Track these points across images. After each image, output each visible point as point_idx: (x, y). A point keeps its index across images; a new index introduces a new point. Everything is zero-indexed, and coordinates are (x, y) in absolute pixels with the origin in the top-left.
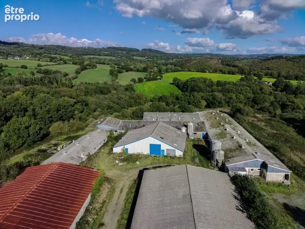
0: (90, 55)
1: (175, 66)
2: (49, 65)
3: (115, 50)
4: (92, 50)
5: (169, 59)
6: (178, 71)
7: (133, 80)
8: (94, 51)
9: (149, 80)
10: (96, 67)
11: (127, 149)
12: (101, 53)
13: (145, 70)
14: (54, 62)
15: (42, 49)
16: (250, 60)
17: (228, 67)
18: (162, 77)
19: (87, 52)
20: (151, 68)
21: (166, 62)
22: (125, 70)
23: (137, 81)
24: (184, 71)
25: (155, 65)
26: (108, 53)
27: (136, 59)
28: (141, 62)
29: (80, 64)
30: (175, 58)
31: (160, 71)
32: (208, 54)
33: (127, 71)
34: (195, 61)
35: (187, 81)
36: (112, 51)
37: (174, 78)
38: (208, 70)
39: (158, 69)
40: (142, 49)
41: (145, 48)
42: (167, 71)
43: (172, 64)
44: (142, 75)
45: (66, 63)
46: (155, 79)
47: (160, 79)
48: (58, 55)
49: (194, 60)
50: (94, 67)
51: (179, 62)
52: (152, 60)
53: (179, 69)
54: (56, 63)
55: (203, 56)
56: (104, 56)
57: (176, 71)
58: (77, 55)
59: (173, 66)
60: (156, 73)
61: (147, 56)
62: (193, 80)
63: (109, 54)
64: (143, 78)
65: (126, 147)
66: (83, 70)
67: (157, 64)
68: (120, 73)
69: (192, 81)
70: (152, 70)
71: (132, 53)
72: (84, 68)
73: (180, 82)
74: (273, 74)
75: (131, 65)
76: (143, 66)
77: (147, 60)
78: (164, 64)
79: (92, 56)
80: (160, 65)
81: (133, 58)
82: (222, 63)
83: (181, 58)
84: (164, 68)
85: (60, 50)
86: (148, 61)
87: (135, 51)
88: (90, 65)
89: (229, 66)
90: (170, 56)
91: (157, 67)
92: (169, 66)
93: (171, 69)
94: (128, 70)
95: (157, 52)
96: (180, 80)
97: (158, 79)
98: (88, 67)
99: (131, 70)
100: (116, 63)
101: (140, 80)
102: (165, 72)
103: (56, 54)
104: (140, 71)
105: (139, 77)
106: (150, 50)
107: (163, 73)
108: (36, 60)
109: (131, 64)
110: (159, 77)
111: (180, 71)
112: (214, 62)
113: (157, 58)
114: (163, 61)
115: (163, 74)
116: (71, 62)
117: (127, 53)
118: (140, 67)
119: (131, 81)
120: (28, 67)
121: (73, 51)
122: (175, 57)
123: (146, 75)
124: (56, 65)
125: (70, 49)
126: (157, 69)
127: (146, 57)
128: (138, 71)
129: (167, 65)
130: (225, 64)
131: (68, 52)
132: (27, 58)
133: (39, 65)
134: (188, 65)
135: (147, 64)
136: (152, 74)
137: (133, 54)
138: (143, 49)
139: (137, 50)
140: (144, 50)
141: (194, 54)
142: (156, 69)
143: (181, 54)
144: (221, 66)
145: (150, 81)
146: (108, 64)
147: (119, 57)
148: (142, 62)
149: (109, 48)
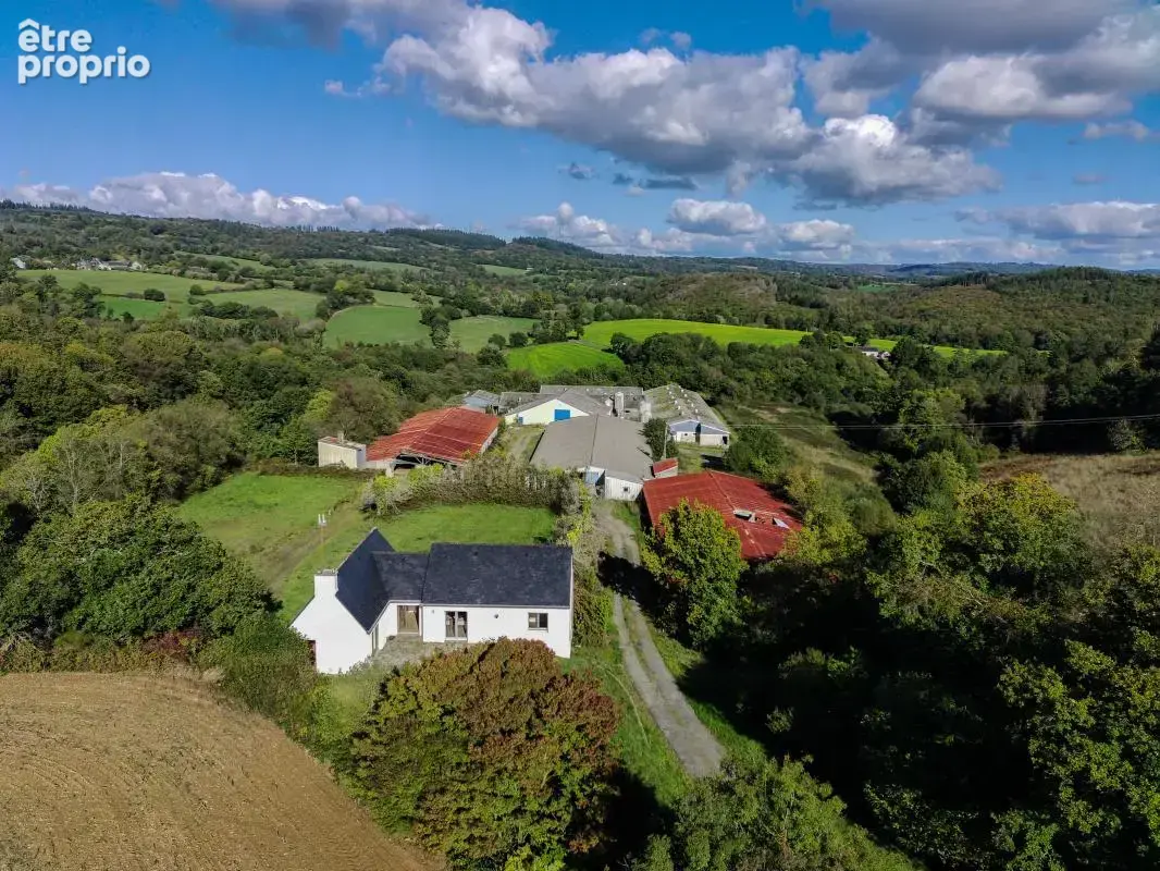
0: (334, 256)
1: (628, 300)
2: (222, 291)
3: (418, 240)
4: (337, 240)
5: (610, 278)
6: (631, 315)
7: (497, 340)
8: (344, 241)
9: (543, 340)
10: (374, 301)
11: (521, 419)
12: (371, 249)
13: (528, 311)
14: (236, 282)
15: (160, 232)
16: (887, 286)
17: (794, 308)
18: (581, 332)
19: (322, 245)
20: (549, 307)
21: (600, 288)
22: (465, 312)
23: (508, 343)
24: (650, 317)
25: (561, 296)
26: (394, 249)
27: (494, 275)
28: (511, 283)
29: (321, 291)
30: (628, 274)
31: (576, 315)
32: (751, 261)
33: (473, 314)
34: (692, 287)
35: (648, 342)
36: (408, 243)
37: (615, 335)
38: (725, 316)
39: (570, 308)
40: (515, 240)
41: (525, 235)
42: (598, 316)
43: (616, 294)
44: (523, 326)
45: (273, 286)
46: (562, 338)
47: (577, 338)
48: (223, 254)
49: (694, 281)
50: (367, 298)
51: (642, 288)
52: (551, 280)
53: (638, 310)
54: (243, 286)
55: (732, 267)
56: (381, 260)
57: (628, 318)
58: (285, 255)
59: (620, 300)
60: (563, 320)
61: (531, 264)
62: (662, 339)
63: (396, 254)
64: (525, 333)
65: (520, 415)
66: (336, 308)
67: (566, 291)
68: (453, 319)
69: (660, 340)
70: (553, 312)
71: (478, 252)
72: (339, 303)
73: (631, 345)
74: (916, 330)
75: (482, 295)
76: (523, 300)
77: (532, 277)
78: (592, 293)
79: (340, 262)
80: (576, 294)
81: (482, 269)
82: (780, 297)
83: (651, 274)
84: (591, 306)
85: (225, 237)
86: (535, 281)
87: (489, 247)
88: (354, 295)
89: (800, 303)
90: (612, 266)
91: (566, 302)
92: (608, 300)
93: (610, 311)
94: (477, 310)
95: (568, 249)
96: (630, 340)
97: (570, 338)
98: (351, 299)
99: (485, 311)
100: (431, 288)
101: (518, 341)
102: (593, 318)
103: (214, 251)
104: (514, 316)
105: (515, 332)
106: (544, 244)
107: (586, 320)
108: (171, 274)
109: (481, 291)
110: (573, 333)
111: (639, 317)
112: (753, 292)
113: (566, 271)
114: (589, 284)
115: (584, 324)
116: (291, 284)
117: (459, 253)
118: (513, 301)
119: (490, 341)
120: (166, 297)
121: (270, 243)
122: (631, 271)
123: (534, 327)
124: (244, 290)
125: (260, 233)
126: (565, 310)
127: (529, 269)
128: (506, 313)
129: (600, 296)
130: (788, 299)
131: (252, 245)
132: (136, 265)
133: (196, 291)
134: (670, 297)
135: (536, 294)
136: (552, 323)
137: (481, 255)
138: (518, 237)
139: (498, 244)
140: (522, 240)
141: (701, 260)
142: (563, 309)
143: (654, 259)
144: (774, 303)
145: (545, 342)
146: (405, 291)
147: (434, 265)
148: (514, 285)
149: (396, 232)
